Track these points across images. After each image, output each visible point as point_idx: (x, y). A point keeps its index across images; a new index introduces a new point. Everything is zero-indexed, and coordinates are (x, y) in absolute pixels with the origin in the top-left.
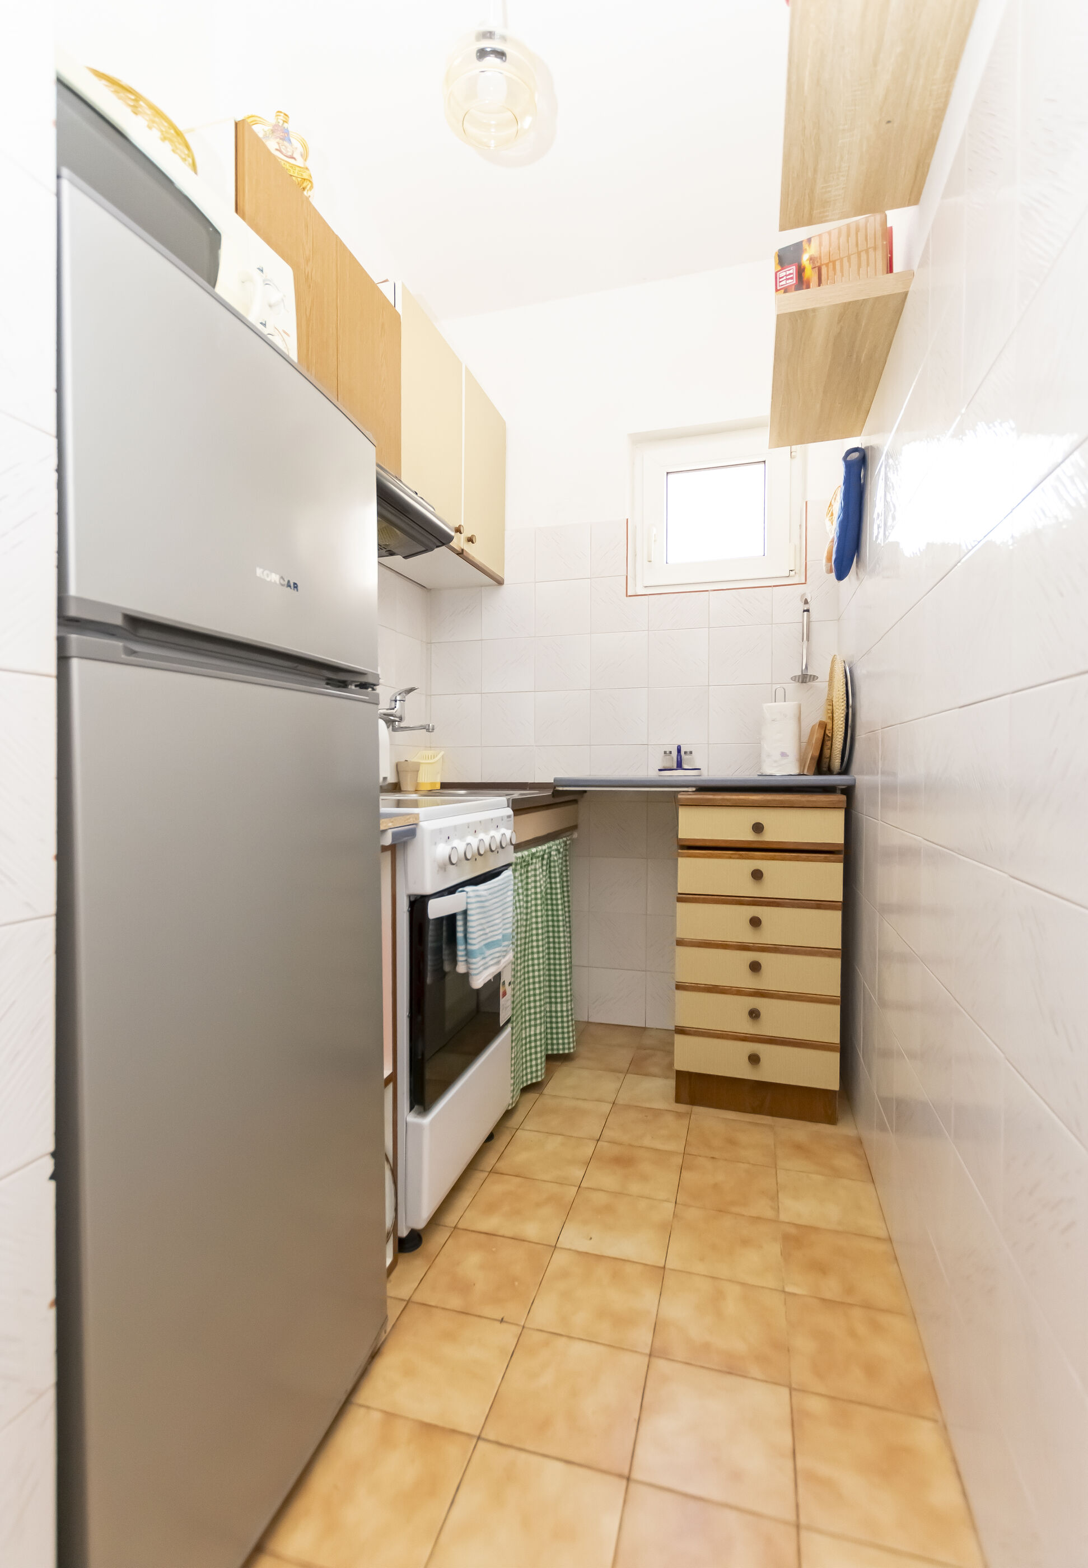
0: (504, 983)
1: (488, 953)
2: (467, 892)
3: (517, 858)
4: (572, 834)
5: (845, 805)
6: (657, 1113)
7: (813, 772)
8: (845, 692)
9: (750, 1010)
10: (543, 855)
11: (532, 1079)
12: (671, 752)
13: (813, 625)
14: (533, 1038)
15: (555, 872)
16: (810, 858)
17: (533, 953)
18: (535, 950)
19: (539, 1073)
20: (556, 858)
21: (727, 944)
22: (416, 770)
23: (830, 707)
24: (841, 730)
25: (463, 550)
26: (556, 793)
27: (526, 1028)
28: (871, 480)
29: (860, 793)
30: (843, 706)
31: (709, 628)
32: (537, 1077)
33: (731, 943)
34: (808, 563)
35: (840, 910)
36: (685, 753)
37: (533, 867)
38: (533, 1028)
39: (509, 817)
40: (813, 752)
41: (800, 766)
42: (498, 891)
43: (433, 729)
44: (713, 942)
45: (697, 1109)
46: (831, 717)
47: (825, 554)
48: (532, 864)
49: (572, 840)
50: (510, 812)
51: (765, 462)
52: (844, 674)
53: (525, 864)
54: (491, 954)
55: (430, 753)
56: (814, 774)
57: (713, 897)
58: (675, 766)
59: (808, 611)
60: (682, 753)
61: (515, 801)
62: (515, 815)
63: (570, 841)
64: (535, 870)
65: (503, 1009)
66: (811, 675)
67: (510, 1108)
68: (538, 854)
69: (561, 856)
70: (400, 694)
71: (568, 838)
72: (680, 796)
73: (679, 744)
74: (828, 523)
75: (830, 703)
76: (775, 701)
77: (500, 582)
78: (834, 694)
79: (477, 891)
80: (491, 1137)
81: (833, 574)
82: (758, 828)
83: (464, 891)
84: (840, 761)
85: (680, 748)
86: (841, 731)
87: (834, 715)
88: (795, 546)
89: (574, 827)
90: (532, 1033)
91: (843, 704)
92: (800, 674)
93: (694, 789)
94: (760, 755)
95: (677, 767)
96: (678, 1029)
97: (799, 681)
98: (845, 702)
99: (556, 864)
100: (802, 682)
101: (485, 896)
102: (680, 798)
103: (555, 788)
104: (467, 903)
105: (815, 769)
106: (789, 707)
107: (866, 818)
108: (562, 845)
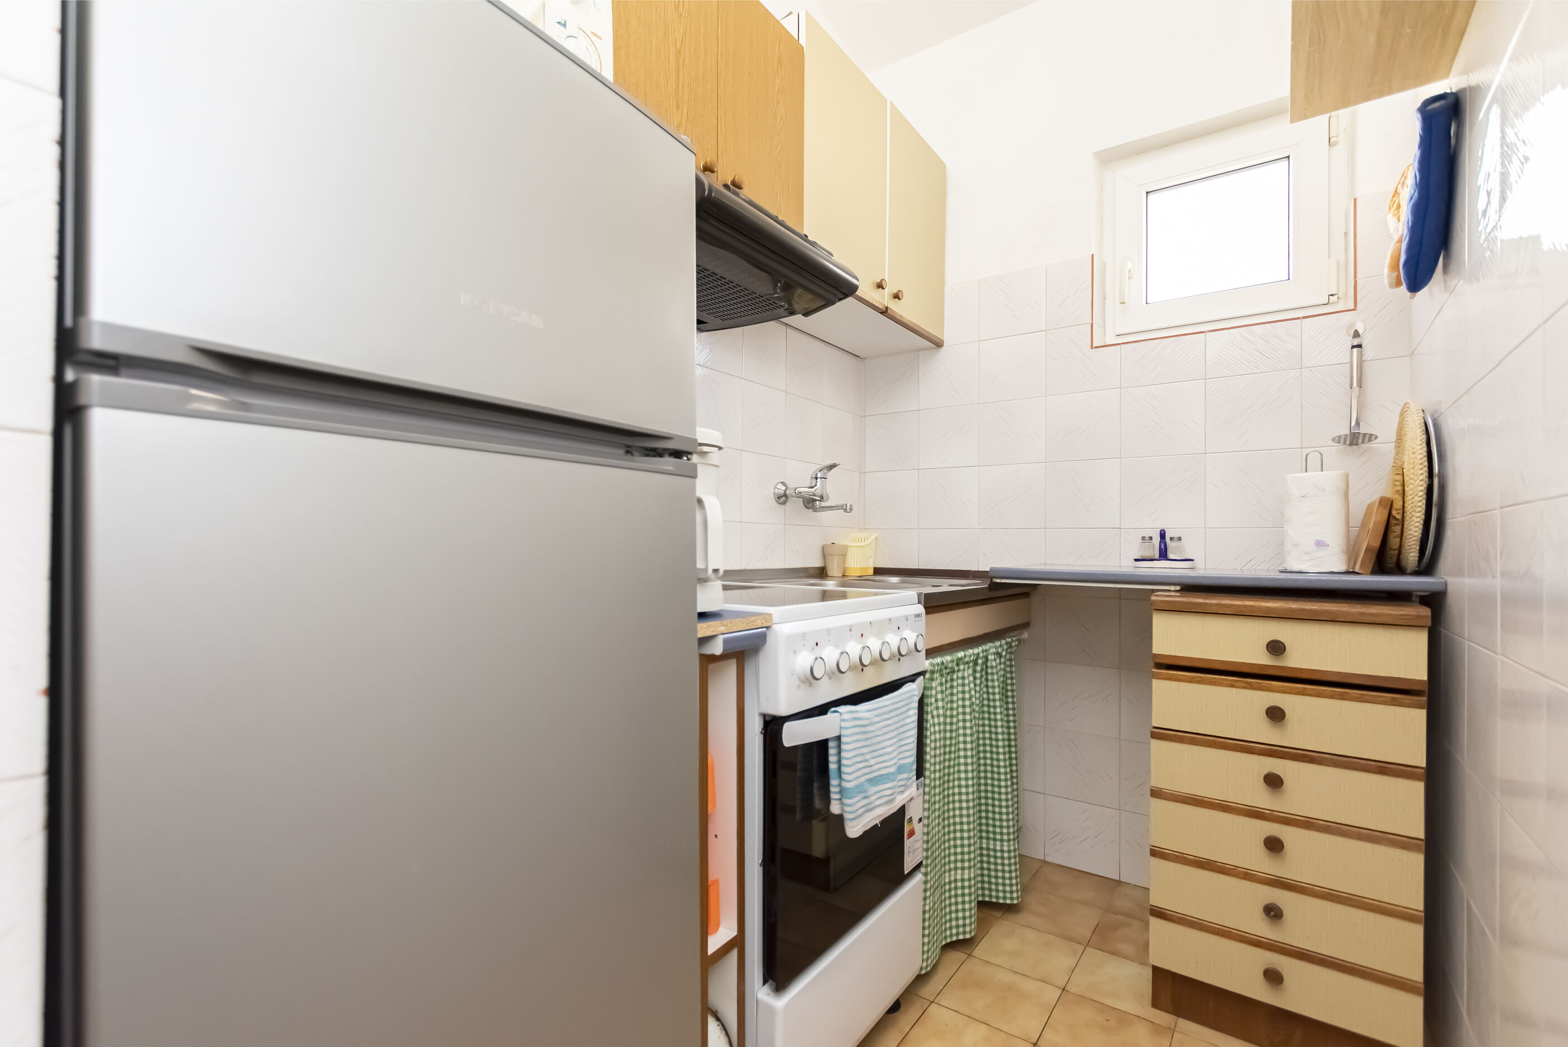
0: (910, 820)
1: (873, 789)
2: (841, 714)
3: (933, 665)
4: (1021, 634)
5: (1429, 623)
6: (1124, 1019)
7: (1369, 570)
8: (1425, 454)
9: (1265, 906)
10: (977, 660)
11: (958, 934)
12: (1151, 538)
13: (1368, 368)
14: (959, 884)
15: (993, 681)
16: (1366, 698)
17: (959, 779)
18: (963, 775)
19: (968, 929)
20: (994, 664)
21: (1229, 806)
22: (843, 554)
23: (1400, 478)
24: (1419, 509)
25: (887, 308)
26: (994, 586)
27: (950, 870)
28: (1470, 135)
29: (1457, 605)
30: (1421, 474)
31: (1205, 379)
32: (964, 933)
33: (1234, 805)
34: (1358, 281)
35: (1419, 780)
36: (1171, 539)
37: (960, 674)
38: (959, 872)
39: (919, 616)
40: (1371, 540)
41: (1349, 559)
42: (891, 711)
43: (851, 509)
44: (1206, 799)
45: (1184, 1024)
46: (1401, 492)
47: (1388, 260)
48: (958, 671)
49: (1019, 641)
50: (920, 609)
51: (1288, 157)
52: (1424, 428)
53: (948, 671)
54: (878, 792)
55: (863, 535)
56: (1374, 572)
57: (1206, 737)
58: (1157, 557)
59: (1359, 346)
60: (1168, 539)
61: (928, 596)
62: (927, 613)
63: (1016, 643)
64: (963, 678)
65: (909, 852)
66: (1365, 434)
67: (923, 972)
68: (967, 659)
69: (1003, 660)
70: (820, 471)
71: (1014, 639)
72: (1153, 598)
73: (1163, 527)
74: (1391, 220)
75: (1400, 472)
76: (1306, 471)
77: (938, 344)
78: (1406, 459)
79: (856, 712)
80: (895, 1008)
81: (1404, 288)
82: (1276, 648)
83: (838, 712)
84: (1417, 555)
85: (1165, 532)
86: (1420, 512)
87: (1406, 489)
88: (1338, 262)
89: (1026, 625)
90: (959, 877)
91: (1421, 471)
92: (1348, 432)
93: (1178, 588)
94: (1282, 544)
95: (1160, 557)
96: (1153, 910)
97: (1345, 443)
98: (1426, 469)
99: (995, 671)
100: (1351, 444)
101: (868, 719)
102: (1155, 600)
103: (992, 579)
104: (841, 728)
105: (1374, 564)
106: (1330, 478)
107: (1469, 646)
108: (1005, 647)
